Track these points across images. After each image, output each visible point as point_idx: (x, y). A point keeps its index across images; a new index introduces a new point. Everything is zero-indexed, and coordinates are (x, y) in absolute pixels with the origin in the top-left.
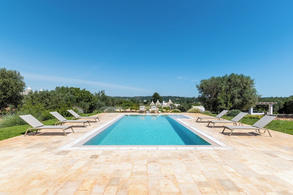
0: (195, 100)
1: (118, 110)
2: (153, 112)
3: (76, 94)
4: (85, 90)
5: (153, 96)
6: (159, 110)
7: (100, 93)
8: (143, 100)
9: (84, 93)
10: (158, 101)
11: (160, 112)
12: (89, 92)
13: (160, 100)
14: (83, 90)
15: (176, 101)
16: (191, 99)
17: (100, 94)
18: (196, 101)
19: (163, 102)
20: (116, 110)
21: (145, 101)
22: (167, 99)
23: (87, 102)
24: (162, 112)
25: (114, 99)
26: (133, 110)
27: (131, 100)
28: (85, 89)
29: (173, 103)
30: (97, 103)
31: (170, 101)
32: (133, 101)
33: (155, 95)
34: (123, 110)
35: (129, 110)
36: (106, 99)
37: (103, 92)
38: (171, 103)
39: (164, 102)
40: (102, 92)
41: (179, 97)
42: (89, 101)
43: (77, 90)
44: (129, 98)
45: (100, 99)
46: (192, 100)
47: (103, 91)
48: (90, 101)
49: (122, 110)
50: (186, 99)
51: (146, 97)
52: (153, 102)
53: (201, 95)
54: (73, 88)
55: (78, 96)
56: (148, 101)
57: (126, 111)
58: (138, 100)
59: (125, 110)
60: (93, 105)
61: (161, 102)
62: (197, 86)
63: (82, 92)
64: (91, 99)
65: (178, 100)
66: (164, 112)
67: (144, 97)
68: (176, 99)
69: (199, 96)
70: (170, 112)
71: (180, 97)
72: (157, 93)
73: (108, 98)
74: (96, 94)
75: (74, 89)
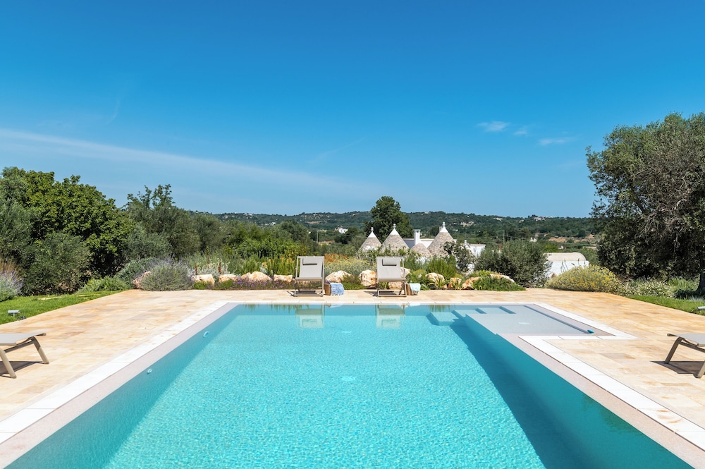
0: (538, 226)
1: (207, 278)
2: (381, 288)
3: (34, 199)
4: (79, 184)
5: (374, 212)
6: (411, 278)
7: (152, 195)
8: (332, 228)
9: (70, 196)
10: (394, 232)
11: (415, 287)
12: (94, 193)
13: (403, 225)
14: (66, 181)
15: (462, 231)
16: (521, 225)
17: (151, 202)
18: (543, 231)
19: (417, 235)
20: (197, 278)
21: (342, 231)
22: (430, 224)
23: (86, 234)
24: (428, 285)
25: (210, 224)
26: (282, 278)
27: (285, 227)
28: (75, 179)
29: (455, 241)
30: (130, 240)
31: (444, 230)
32: (293, 232)
33: (384, 206)
34: (232, 276)
35: (259, 276)
36: (171, 220)
37: (164, 193)
38: (450, 239)
39: (421, 237)
40: (160, 192)
41: (472, 217)
42: (95, 229)
43: (40, 182)
44: (278, 218)
45: (145, 220)
46: (526, 228)
47: (164, 190)
48: (98, 233)
49: (226, 277)
50: (503, 222)
51: (346, 216)
52: (372, 235)
53: (606, 202)
54: (22, 173)
55: (41, 209)
56: (352, 232)
57: (247, 279)
58: (314, 226)
59: (244, 277)
60: (111, 247)
61: (407, 235)
62: (592, 161)
63: (61, 192)
64: (102, 223)
65: (472, 227)
66: (433, 287)
67: (337, 216)
68: (464, 224)
69: (597, 209)
70: (465, 285)
71: (479, 216)
72: (390, 200)
73: (180, 221)
74: (135, 201)
75: (27, 176)
